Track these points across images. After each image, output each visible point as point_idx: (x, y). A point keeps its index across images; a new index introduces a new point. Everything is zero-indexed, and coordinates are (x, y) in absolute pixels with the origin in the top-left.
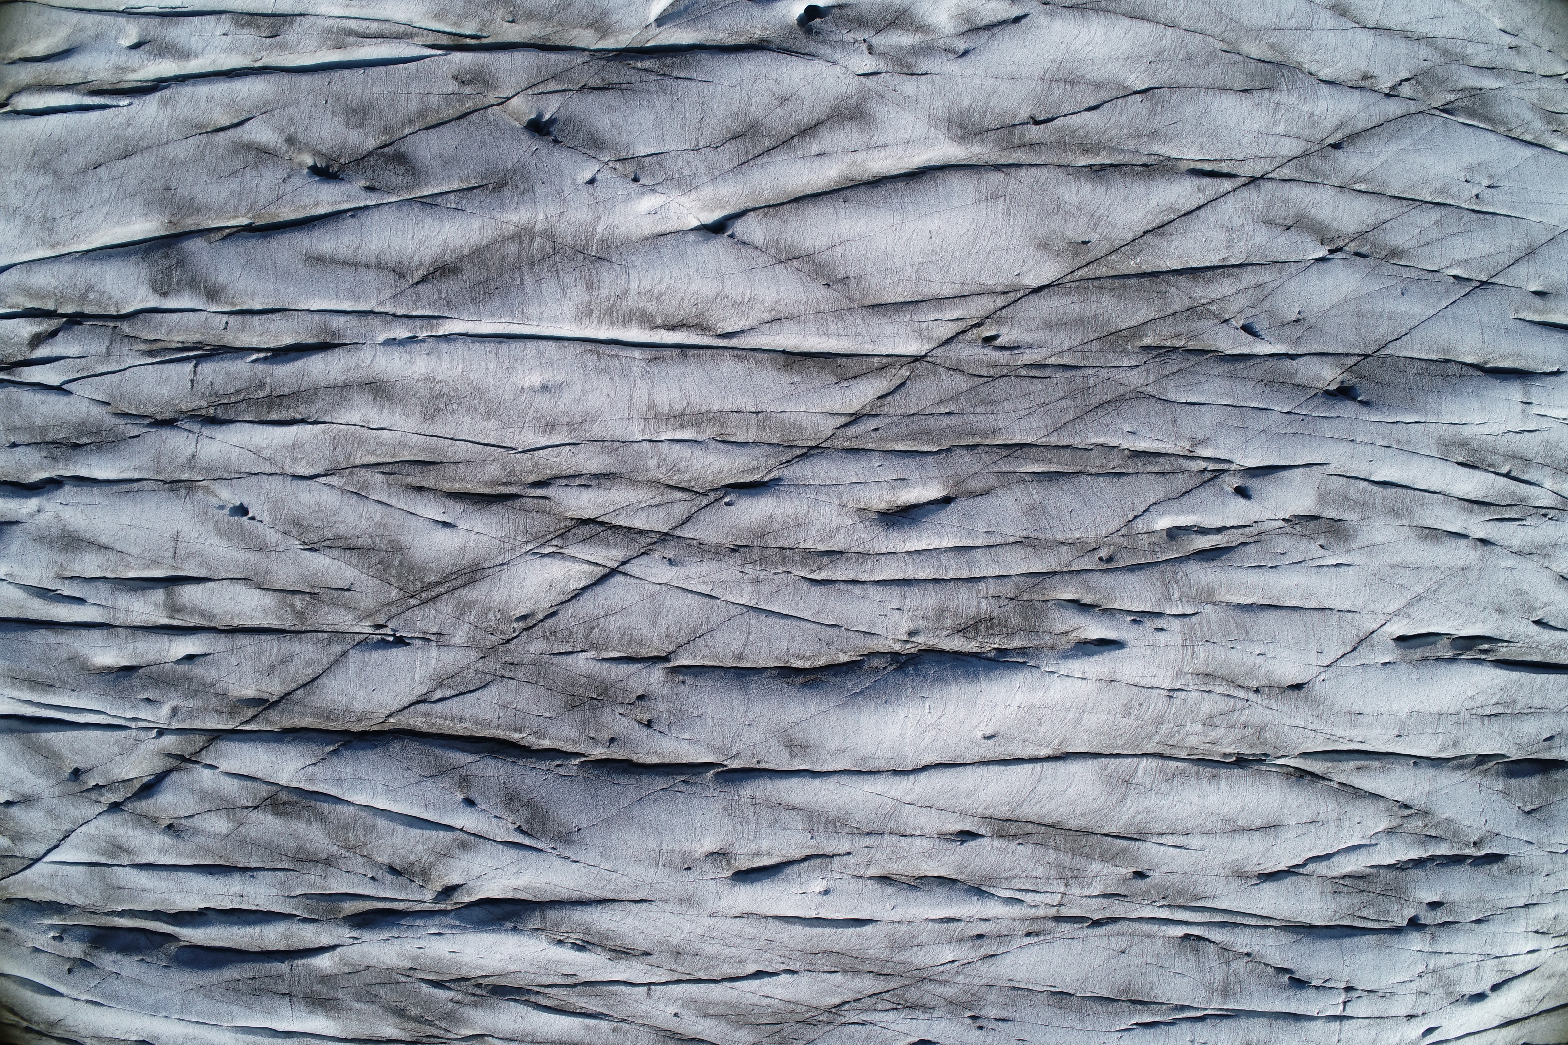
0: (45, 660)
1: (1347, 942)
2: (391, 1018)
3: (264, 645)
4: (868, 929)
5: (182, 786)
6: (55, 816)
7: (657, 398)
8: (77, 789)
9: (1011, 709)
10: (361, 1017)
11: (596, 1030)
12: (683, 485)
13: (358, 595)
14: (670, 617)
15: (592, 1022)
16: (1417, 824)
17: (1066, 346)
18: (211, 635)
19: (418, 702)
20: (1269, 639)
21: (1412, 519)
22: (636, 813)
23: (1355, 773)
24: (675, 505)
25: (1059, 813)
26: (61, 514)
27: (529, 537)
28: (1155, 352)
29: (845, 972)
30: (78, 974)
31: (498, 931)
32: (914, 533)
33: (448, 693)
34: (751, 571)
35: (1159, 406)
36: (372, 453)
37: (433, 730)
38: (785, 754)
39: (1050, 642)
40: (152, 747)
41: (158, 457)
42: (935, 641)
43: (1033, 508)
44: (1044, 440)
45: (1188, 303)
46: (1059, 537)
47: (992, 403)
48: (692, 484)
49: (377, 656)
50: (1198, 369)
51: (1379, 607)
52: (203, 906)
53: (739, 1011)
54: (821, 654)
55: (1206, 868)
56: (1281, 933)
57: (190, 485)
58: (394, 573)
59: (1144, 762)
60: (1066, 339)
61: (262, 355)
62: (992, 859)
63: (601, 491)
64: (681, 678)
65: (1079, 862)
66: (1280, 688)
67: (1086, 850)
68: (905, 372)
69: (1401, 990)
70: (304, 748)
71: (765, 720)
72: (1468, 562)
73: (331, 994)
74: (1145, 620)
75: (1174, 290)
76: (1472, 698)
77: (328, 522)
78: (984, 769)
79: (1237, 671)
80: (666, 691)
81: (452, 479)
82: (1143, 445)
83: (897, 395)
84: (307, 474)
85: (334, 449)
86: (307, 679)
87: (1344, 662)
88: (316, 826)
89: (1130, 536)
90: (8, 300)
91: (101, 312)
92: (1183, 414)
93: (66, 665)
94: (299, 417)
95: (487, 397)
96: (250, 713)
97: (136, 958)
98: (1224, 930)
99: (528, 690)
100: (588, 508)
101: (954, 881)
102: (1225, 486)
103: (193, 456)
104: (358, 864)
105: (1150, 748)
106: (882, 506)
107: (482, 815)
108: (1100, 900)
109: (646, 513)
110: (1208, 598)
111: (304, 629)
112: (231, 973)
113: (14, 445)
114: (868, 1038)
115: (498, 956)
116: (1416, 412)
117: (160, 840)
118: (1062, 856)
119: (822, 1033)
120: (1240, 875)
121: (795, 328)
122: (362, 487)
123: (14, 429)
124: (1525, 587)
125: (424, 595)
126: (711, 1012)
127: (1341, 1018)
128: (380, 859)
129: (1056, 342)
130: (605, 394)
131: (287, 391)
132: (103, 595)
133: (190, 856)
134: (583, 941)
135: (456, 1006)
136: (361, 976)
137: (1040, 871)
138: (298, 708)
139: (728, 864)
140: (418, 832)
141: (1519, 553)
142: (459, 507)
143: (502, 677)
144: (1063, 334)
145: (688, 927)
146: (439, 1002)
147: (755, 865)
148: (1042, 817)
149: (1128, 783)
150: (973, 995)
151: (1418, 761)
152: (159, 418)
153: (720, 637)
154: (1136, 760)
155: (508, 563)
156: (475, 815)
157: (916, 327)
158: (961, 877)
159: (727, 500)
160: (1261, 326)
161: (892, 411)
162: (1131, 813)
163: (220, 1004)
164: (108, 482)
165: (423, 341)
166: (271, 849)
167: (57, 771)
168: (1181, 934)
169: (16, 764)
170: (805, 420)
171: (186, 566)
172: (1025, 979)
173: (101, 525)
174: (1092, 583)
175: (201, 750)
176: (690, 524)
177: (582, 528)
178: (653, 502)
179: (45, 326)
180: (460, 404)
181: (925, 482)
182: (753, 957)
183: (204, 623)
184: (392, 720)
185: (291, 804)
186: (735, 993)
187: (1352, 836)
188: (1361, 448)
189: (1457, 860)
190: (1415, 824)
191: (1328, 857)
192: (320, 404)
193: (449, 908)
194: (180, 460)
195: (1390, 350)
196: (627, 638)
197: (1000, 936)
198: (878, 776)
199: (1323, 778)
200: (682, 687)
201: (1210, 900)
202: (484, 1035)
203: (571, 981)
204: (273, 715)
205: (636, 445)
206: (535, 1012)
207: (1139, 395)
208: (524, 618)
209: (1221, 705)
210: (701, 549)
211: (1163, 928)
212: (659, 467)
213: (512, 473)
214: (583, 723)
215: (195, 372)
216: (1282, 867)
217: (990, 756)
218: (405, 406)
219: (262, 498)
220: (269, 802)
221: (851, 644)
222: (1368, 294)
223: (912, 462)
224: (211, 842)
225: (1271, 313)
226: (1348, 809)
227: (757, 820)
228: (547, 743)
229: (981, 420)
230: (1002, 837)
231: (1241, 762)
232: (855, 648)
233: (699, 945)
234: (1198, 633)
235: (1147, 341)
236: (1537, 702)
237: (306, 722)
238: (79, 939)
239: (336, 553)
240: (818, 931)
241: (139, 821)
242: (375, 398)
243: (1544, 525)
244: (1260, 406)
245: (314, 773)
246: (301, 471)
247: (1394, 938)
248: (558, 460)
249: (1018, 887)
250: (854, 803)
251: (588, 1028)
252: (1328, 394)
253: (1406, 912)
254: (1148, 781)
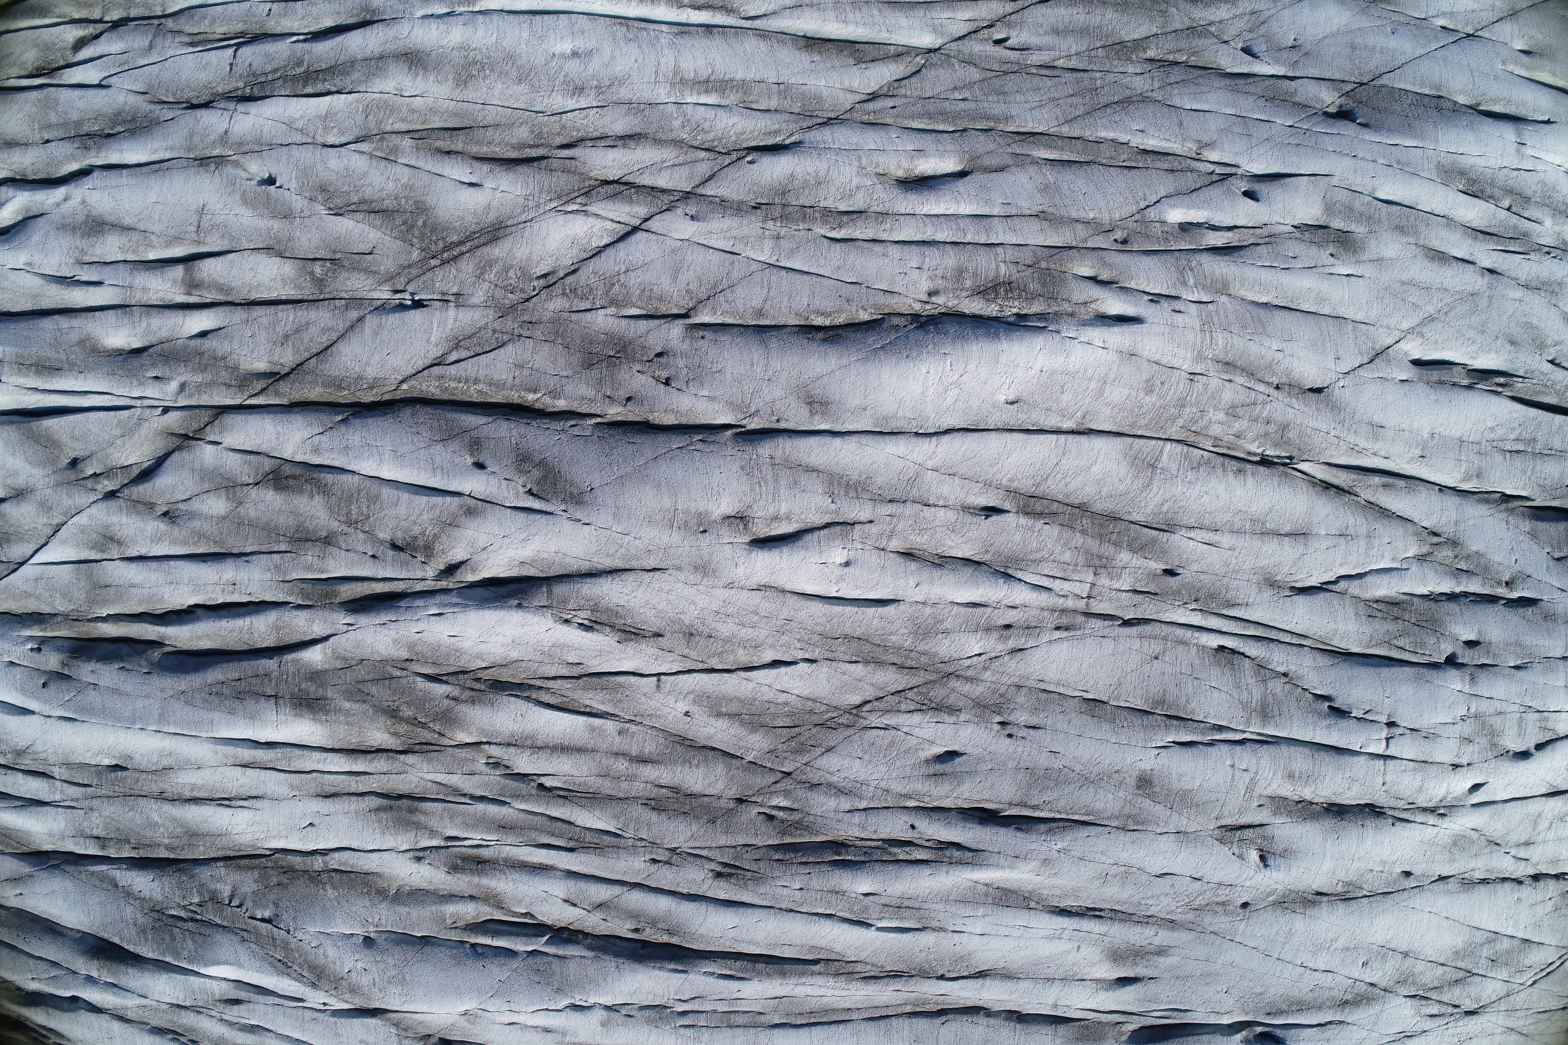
0: (56, 344)
1: (1385, 672)
2: (383, 721)
3: (280, 315)
4: (890, 610)
5: (183, 466)
6: (45, 507)
7: (683, 65)
8: (73, 477)
9: (1033, 372)
10: (350, 719)
11: (601, 732)
12: (706, 146)
13: (379, 258)
14: (691, 272)
15: (597, 722)
16: (1446, 553)
17: (1073, 51)
18: (226, 308)
19: (432, 366)
20: (1286, 338)
21: (1418, 238)
22: (651, 471)
23: (1381, 489)
24: (698, 164)
25: (1085, 492)
26: (88, 200)
27: (553, 196)
28: (1159, 64)
29: (867, 662)
30: (53, 687)
31: (502, 608)
32: (932, 197)
33: (464, 354)
34: (772, 228)
35: (1165, 109)
36: (403, 120)
37: (445, 397)
38: (804, 412)
39: (1069, 310)
40: (155, 425)
41: (191, 136)
42: (956, 302)
43: (1047, 187)
44: (1055, 129)
45: (1188, 23)
46: (1074, 214)
47: (1004, 93)
48: (716, 143)
49: (394, 319)
50: (1200, 80)
51: (1392, 322)
52: (192, 601)
53: (754, 710)
54: (841, 311)
55: (1237, 572)
56: (1318, 655)
57: (220, 161)
58: (417, 233)
59: (1168, 445)
60: (1072, 45)
61: (301, 37)
62: (1018, 538)
63: (626, 151)
64: (701, 333)
65: (1108, 550)
66: (1300, 388)
67: (1114, 536)
68: (920, 60)
69: (1444, 732)
70: (312, 417)
71: (785, 375)
72: (1477, 288)
73: (321, 692)
74: (1163, 301)
75: (1174, 10)
76: (1492, 429)
77: (355, 186)
78: (1007, 436)
79: (1256, 364)
80: (685, 347)
81: (479, 143)
82: (1151, 143)
83: (913, 80)
84: (337, 143)
85: (367, 117)
86: (321, 347)
87: (1361, 372)
88: (318, 499)
89: (1143, 222)
90: (57, 10)
91: (147, 13)
92: (1187, 119)
93: (77, 349)
94: (334, 89)
95: (519, 63)
96: (259, 385)
97: (116, 666)
98: (1259, 644)
99: (546, 348)
100: (613, 167)
101: (979, 563)
102: (1233, 188)
103: (226, 132)
104: (358, 542)
105: (1174, 431)
106: (900, 174)
107: (491, 478)
108: (1130, 594)
109: (669, 172)
110: (1222, 288)
111: (322, 297)
112: (216, 674)
113: (48, 141)
114: (891, 745)
115: (500, 639)
116: (1414, 136)
117: (154, 526)
118: (1089, 540)
119: (842, 737)
120: (1271, 583)
121: (815, 14)
122: (391, 152)
123: (49, 126)
124: (1535, 321)
125: (445, 255)
126: (724, 710)
127: (1385, 757)
128: (382, 535)
129: (1064, 46)
130: (633, 59)
131: (324, 66)
132: (121, 275)
133: (185, 543)
134: (591, 620)
135: (452, 703)
136: (354, 671)
137: (1067, 556)
138: (309, 378)
139: (745, 529)
140: (424, 499)
141: (1526, 286)
142: (486, 168)
143: (520, 336)
144: (1070, 40)
145: (702, 601)
146: (433, 699)
147: (773, 533)
148: (1068, 496)
149: (1153, 466)
150: (1001, 696)
151: (1442, 488)
152: (195, 102)
153: (740, 292)
154: (1161, 443)
155: (532, 219)
156: (485, 477)
157: (930, 22)
158: (987, 558)
159: (749, 158)
160: (1259, 48)
161: (909, 93)
162: (1157, 499)
163: (201, 711)
164: (139, 165)
165: (460, 14)
166: (270, 530)
167: (54, 460)
168: (1215, 645)
169: (13, 454)
170: (825, 93)
171: (208, 240)
172: (1056, 679)
173: (127, 206)
174: (1107, 259)
175: (206, 426)
176: (713, 181)
177: (606, 187)
178: (676, 161)
179: (90, 30)
180: (492, 70)
181: (942, 154)
182: (770, 641)
183: (221, 298)
184: (405, 387)
185: (294, 477)
186: (750, 686)
187: (1383, 556)
188: (1363, 164)
189: (1491, 599)
190: (1445, 553)
191: (1360, 576)
192: (356, 75)
193: (451, 586)
194: (212, 138)
195: (1385, 80)
196: (647, 294)
197: (1028, 628)
198: (899, 436)
199: (1350, 493)
200: (702, 342)
201: (1243, 608)
202: (482, 743)
203: (576, 671)
204: (283, 387)
205: (662, 107)
206: (537, 708)
207: (1144, 99)
208: (545, 276)
209: (1242, 396)
210: (724, 205)
211: (1197, 634)
212: (684, 127)
213: (540, 135)
214: (600, 382)
215: (235, 56)
216: (1313, 582)
217: (1013, 423)
218: (439, 73)
219: (291, 166)
220: (271, 476)
221: (871, 302)
222: (1359, 29)
223: (929, 137)
224: (207, 527)
225: (1268, 38)
226: (1376, 526)
227: (776, 481)
228: (561, 404)
229: (994, 106)
230: (1027, 514)
231: (1265, 462)
232: (875, 306)
233: (714, 624)
234: (1215, 320)
235: (1151, 53)
236: (1557, 444)
237: (315, 393)
238: (58, 649)
239: (360, 216)
240: (838, 609)
241: (134, 507)
242: (410, 68)
243: (1548, 262)
244: (1262, 118)
245: (320, 442)
246: (331, 140)
247: (1433, 673)
248: (585, 122)
249: (1046, 572)
250: (875, 466)
251: (592, 729)
252: (1327, 115)
253: (1443, 646)
254: (1174, 467)
